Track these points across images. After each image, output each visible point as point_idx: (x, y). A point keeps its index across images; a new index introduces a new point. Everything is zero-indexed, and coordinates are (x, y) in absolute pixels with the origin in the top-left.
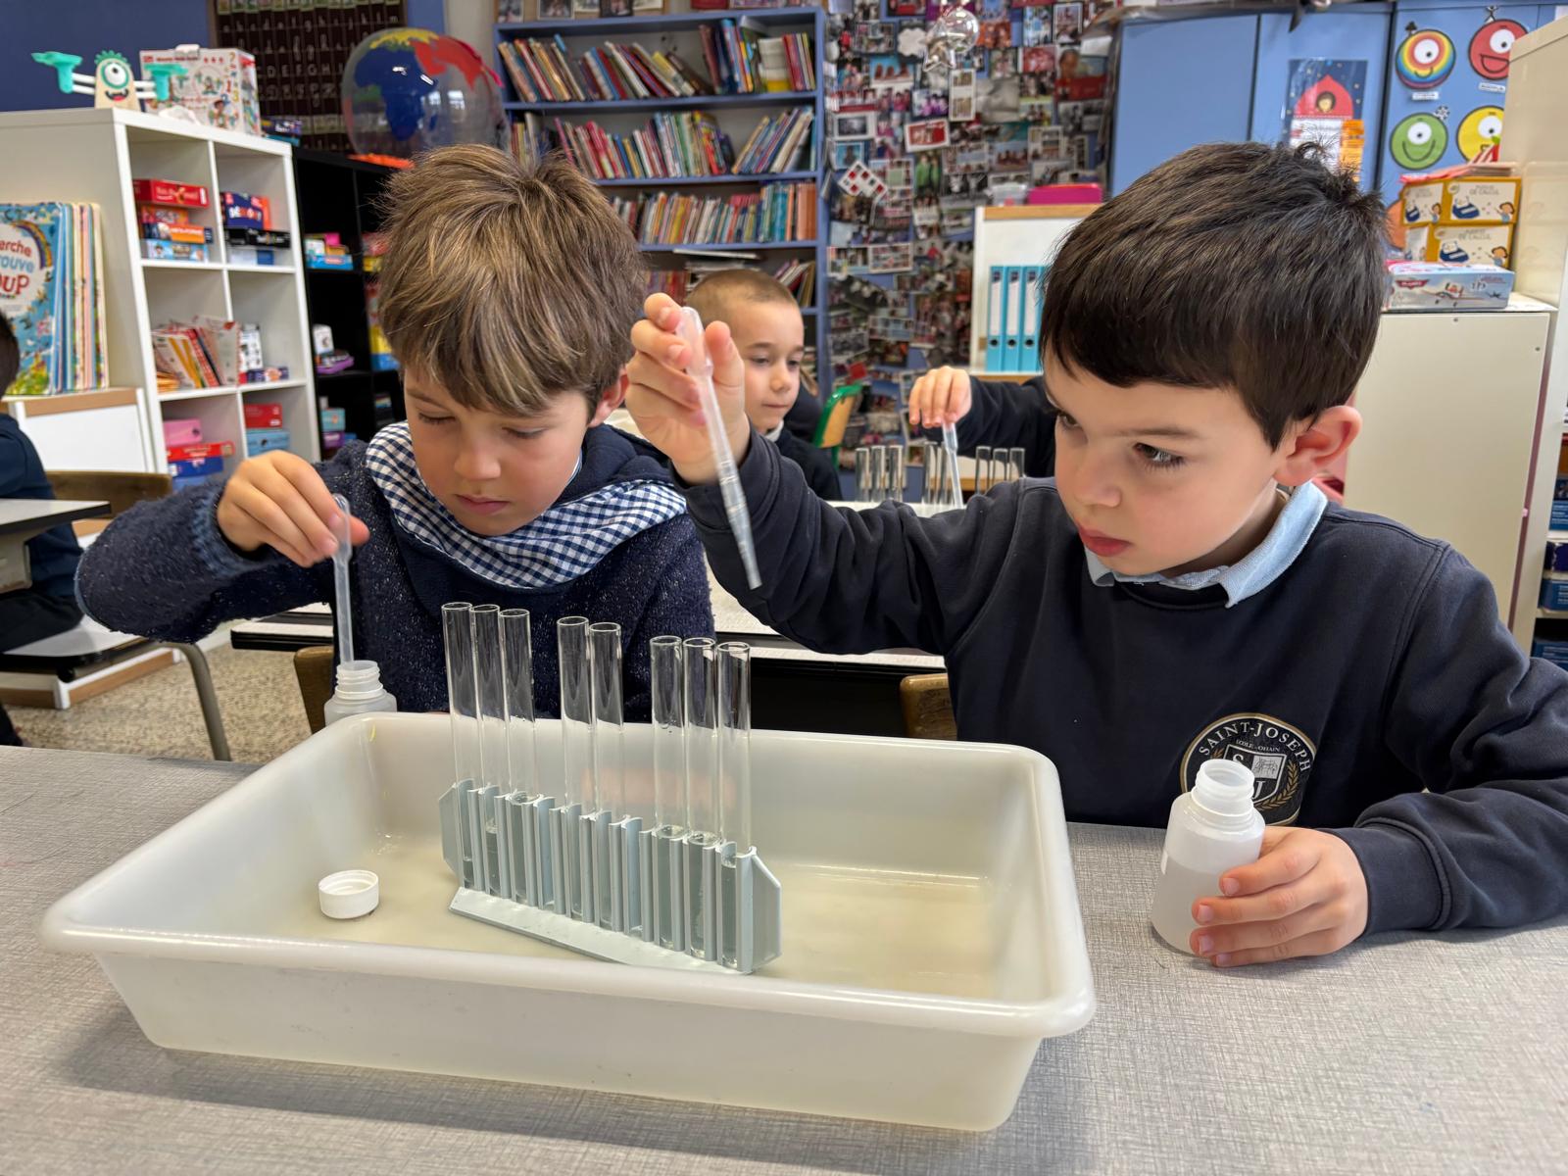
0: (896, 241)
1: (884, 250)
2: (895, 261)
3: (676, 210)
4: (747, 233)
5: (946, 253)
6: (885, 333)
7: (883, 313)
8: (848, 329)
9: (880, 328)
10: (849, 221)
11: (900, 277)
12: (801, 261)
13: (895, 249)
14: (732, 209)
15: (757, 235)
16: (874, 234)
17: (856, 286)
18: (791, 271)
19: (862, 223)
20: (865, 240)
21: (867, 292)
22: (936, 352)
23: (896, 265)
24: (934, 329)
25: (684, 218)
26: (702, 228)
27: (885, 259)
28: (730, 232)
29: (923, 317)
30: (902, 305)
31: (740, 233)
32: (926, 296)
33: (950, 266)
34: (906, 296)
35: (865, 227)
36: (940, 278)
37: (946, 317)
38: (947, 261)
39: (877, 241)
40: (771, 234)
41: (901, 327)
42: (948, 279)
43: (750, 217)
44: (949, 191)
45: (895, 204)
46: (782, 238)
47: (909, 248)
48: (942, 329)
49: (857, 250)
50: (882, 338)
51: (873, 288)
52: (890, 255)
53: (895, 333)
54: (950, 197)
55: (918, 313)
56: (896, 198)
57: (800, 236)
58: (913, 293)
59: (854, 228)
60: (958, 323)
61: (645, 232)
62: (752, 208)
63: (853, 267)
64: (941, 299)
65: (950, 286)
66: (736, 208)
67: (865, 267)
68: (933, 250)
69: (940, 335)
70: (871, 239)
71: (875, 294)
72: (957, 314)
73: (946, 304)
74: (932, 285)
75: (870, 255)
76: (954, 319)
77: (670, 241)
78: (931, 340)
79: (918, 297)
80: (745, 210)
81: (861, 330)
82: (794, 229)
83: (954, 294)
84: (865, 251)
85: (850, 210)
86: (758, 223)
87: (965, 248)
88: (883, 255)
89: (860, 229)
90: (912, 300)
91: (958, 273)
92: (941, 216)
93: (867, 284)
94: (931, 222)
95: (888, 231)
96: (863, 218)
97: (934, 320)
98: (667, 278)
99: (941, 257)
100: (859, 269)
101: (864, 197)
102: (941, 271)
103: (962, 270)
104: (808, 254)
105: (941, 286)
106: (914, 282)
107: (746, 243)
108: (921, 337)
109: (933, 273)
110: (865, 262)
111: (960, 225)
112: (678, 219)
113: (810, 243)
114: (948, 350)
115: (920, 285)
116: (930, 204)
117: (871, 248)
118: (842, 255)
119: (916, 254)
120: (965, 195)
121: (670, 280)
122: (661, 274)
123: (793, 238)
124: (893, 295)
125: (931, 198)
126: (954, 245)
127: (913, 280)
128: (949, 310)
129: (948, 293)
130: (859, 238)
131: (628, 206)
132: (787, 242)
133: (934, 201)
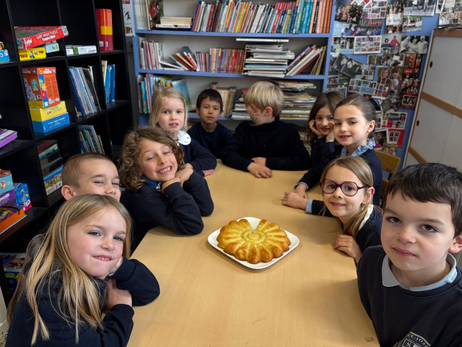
0: (372, 34)
1: (363, 39)
2: (370, 47)
3: (240, 11)
4: (285, 27)
5: (403, 43)
6: (357, 89)
7: (358, 78)
8: (336, 86)
9: (355, 86)
10: (345, 21)
11: (371, 57)
12: (318, 47)
13: (371, 40)
14: (277, 11)
15: (291, 29)
16: (359, 30)
17: (344, 61)
18: (312, 53)
19: (353, 22)
20: (353, 33)
21: (350, 65)
22: (386, 102)
23: (371, 50)
24: (387, 88)
25: (246, 16)
26: (255, 23)
27: (364, 45)
28: (274, 26)
29: (381, 81)
30: (370, 74)
31: (280, 27)
32: (385, 69)
33: (404, 51)
34: (374, 68)
35: (354, 25)
36: (396, 58)
37: (396, 82)
38: (402, 48)
39: (360, 34)
40: (300, 29)
41: (368, 86)
42: (401, 59)
43: (287, 17)
44: (411, 4)
45: (375, 11)
46: (307, 32)
47: (380, 39)
48: (392, 88)
49: (347, 39)
50: (356, 92)
51: (354, 63)
52: (368, 43)
53: (363, 90)
54: (411, 8)
55: (380, 79)
56: (376, 7)
57: (318, 30)
58: (378, 66)
59: (348, 26)
60: (403, 86)
61: (220, 25)
62: (289, 11)
63: (344, 50)
64: (394, 71)
65: (402, 64)
66: (279, 11)
67: (351, 50)
68: (395, 41)
69: (391, 92)
70: (357, 32)
71: (355, 66)
72: (403, 80)
73: (397, 74)
74: (391, 62)
75: (355, 43)
76: (400, 83)
77: (235, 30)
78: (384, 95)
79: (381, 69)
80: (285, 13)
81: (343, 87)
82: (315, 26)
83: (404, 68)
84: (352, 40)
85: (346, 14)
86: (293, 22)
87: (415, 40)
88: (363, 43)
89: (351, 26)
90: (377, 71)
91: (408, 55)
92: (404, 20)
93: (351, 60)
94: (397, 24)
95: (368, 28)
96: (355, 19)
97: (389, 83)
98: (231, 53)
99: (399, 45)
100: (347, 51)
101: (356, 6)
102: (397, 54)
103: (411, 54)
104: (323, 42)
105: (396, 63)
106: (380, 61)
107: (283, 33)
108: (378, 93)
109: (393, 55)
110: (351, 47)
111: (414, 26)
112: (241, 17)
113: (325, 35)
114: (394, 101)
115: (383, 62)
116: (397, 12)
117: (356, 38)
118: (337, 42)
119: (384, 42)
120: (420, 7)
121: (233, 55)
122: (228, 52)
123: (314, 32)
124: (365, 67)
125: (398, 8)
126: (408, 38)
127: (379, 58)
128: (398, 78)
129: (400, 67)
130: (349, 32)
131: (209, 7)
132: (310, 35)
133: (400, 10)
